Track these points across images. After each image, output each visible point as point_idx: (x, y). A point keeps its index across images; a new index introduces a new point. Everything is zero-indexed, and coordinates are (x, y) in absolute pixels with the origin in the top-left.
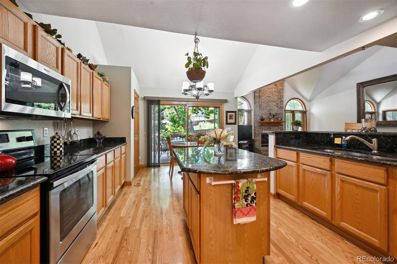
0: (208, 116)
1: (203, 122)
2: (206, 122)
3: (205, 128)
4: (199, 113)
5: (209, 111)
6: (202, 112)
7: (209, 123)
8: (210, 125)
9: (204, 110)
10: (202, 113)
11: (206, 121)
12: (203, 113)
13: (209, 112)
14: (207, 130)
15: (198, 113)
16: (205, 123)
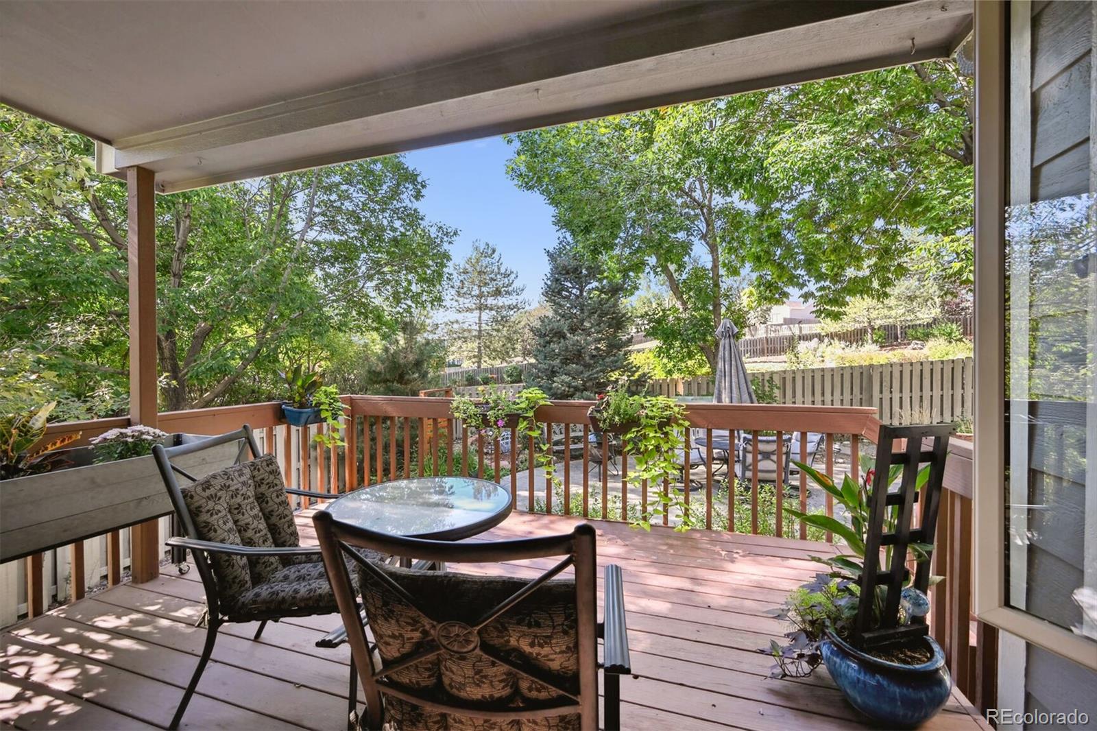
0: (836, 309)
1: (816, 340)
2: (826, 340)
3: (823, 361)
4: (788, 298)
5: (841, 282)
6: (805, 289)
7: (843, 344)
8: (847, 350)
9: (814, 281)
10: (802, 296)
11: (827, 335)
12: (806, 296)
13: (844, 290)
14: (832, 370)
15: (785, 300)
16: (823, 346)
